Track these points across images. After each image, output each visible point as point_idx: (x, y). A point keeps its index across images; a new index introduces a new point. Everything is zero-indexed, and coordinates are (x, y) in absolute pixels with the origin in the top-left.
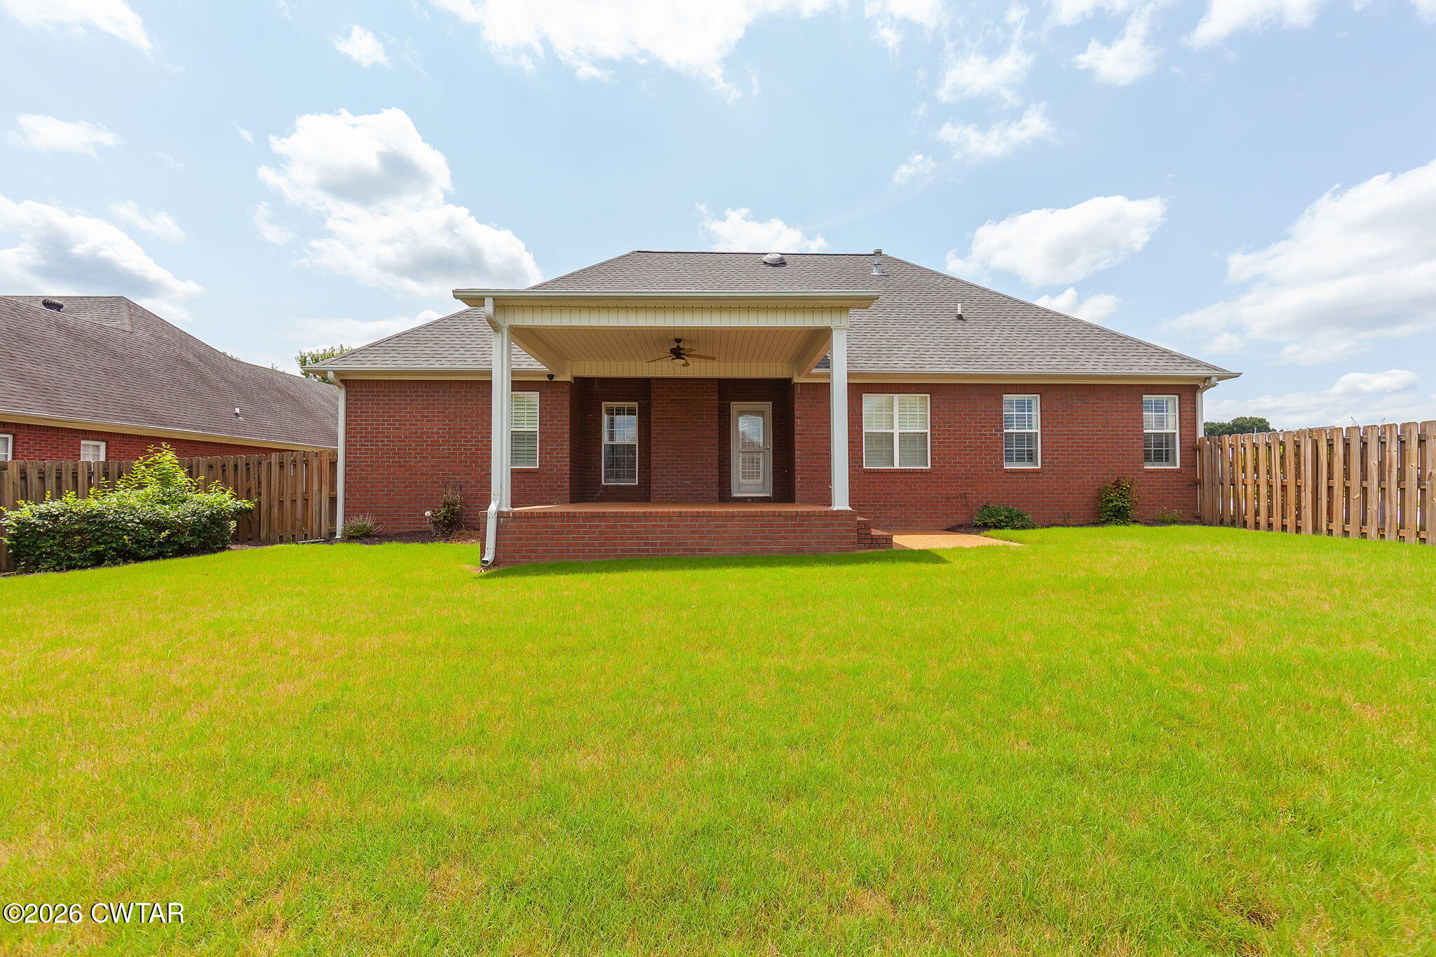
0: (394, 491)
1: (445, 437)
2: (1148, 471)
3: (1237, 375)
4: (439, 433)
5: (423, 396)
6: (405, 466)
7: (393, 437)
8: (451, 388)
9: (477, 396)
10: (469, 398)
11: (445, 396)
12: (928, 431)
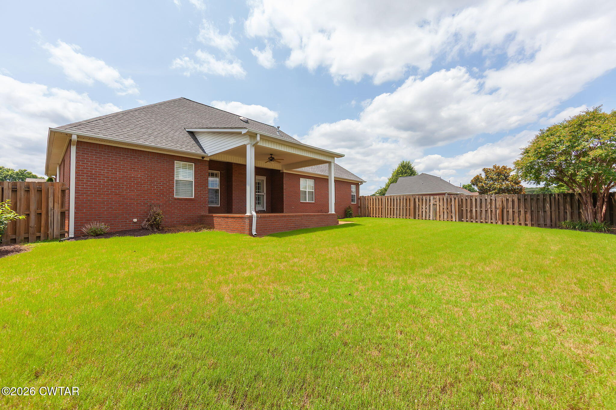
0: (112, 208)
1: (145, 180)
2: (352, 204)
3: (366, 182)
4: (141, 178)
5: (132, 158)
6: (119, 194)
7: (111, 178)
8: (148, 155)
9: (164, 161)
10: (159, 161)
11: (145, 159)
12: (314, 191)
